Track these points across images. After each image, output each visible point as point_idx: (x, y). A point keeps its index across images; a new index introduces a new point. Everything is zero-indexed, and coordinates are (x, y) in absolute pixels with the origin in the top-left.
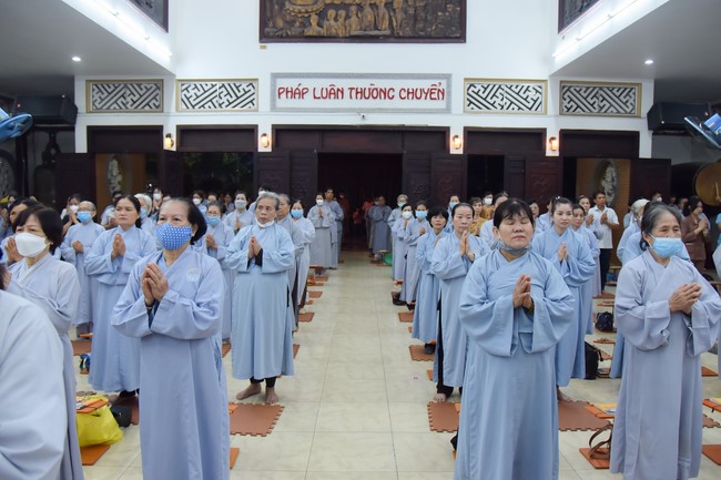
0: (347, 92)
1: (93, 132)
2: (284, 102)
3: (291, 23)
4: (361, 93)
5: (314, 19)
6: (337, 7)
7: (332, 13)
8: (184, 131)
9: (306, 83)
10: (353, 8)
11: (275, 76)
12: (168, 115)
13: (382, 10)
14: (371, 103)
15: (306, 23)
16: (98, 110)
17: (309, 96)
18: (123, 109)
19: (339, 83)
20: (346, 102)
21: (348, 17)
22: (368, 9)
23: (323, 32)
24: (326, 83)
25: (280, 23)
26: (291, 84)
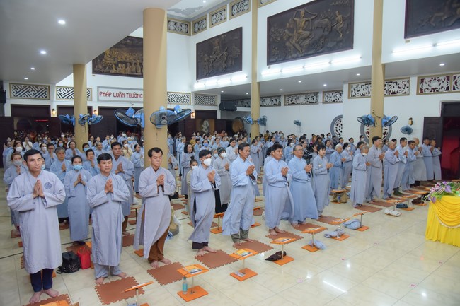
0: (126, 95)
1: (13, 107)
2: (102, 97)
3: (105, 67)
4: (131, 95)
5: (114, 67)
6: (122, 63)
7: (120, 65)
8: (59, 108)
9: (110, 91)
10: (128, 64)
11: (98, 87)
12: (53, 101)
13: (138, 66)
14: (134, 99)
15: (110, 68)
16: (15, 97)
17: (112, 96)
18: (29, 97)
19: (123, 91)
20: (125, 99)
21: (126, 67)
22: (133, 65)
23: (118, 72)
24: (118, 91)
25: (101, 67)
26: (105, 91)
